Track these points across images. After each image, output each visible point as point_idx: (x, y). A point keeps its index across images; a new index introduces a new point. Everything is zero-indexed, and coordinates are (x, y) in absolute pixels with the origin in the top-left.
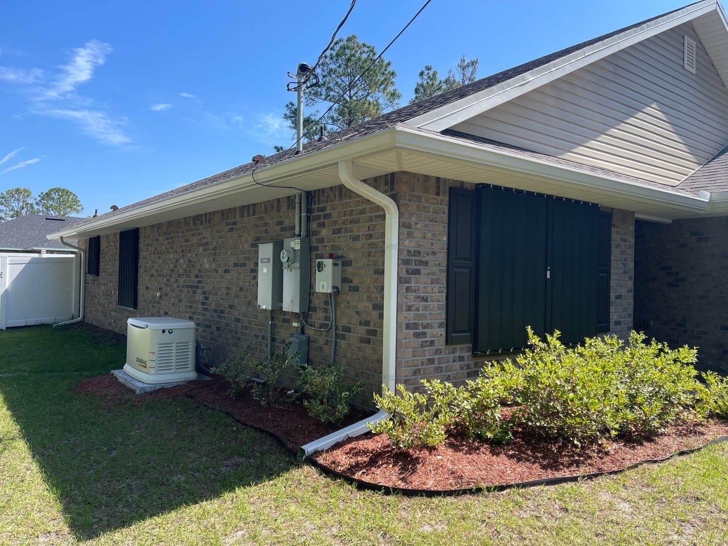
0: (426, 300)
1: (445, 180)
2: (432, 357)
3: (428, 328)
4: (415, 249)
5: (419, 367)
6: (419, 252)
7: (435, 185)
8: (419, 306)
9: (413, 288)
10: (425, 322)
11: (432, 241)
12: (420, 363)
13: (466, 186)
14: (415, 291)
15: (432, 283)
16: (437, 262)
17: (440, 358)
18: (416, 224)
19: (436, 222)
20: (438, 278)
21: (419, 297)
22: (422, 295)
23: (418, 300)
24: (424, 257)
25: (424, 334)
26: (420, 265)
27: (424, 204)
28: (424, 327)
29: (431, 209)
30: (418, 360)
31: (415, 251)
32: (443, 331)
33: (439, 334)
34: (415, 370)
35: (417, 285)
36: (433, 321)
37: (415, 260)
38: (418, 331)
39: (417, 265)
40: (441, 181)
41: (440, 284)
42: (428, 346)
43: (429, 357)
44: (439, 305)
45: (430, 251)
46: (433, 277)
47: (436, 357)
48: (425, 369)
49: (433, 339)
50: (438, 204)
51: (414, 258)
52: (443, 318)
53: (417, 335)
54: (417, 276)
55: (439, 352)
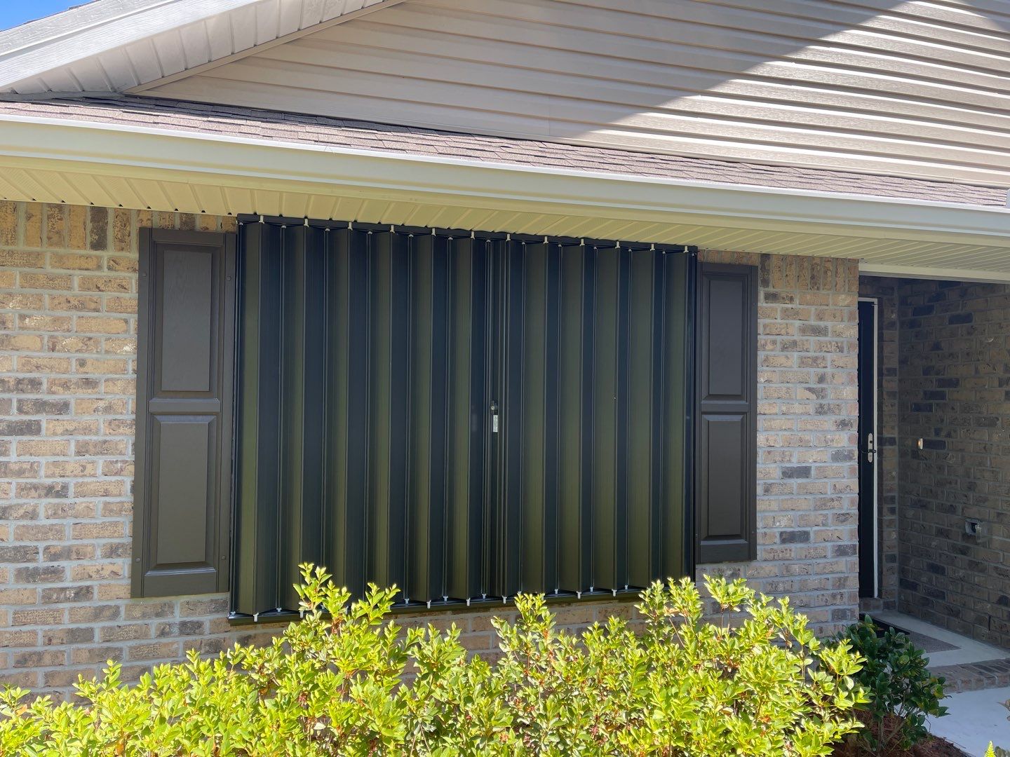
0: (62, 492)
1: (124, 216)
2: (83, 626)
3: (68, 558)
4: (21, 376)
5: (39, 649)
6: (35, 384)
7: (89, 225)
8: (36, 506)
9: (15, 467)
10: (57, 545)
11: (80, 355)
12: (40, 640)
13: (199, 225)
14: (20, 473)
15: (79, 453)
16: (101, 404)
17: (111, 628)
18: (22, 317)
19: (96, 310)
20: (105, 442)
21: (35, 487)
22: (49, 481)
23: (33, 493)
24: (51, 392)
25: (55, 573)
26: (38, 412)
27: (49, 269)
28: (55, 557)
29: (76, 282)
30: (34, 633)
31: (19, 382)
32: (123, 565)
33: (106, 573)
34: (23, 656)
35: (27, 458)
36: (85, 542)
37: (19, 401)
38: (31, 565)
39: (27, 413)
40: (111, 219)
41: (112, 454)
42: (67, 600)
43: (74, 626)
44: (106, 504)
45: (75, 377)
46: (87, 438)
47: (97, 626)
48: (55, 655)
49: (88, 583)
50: (99, 267)
51: (15, 397)
52: (124, 531)
53: (30, 576)
54: (25, 438)
55: (107, 613)
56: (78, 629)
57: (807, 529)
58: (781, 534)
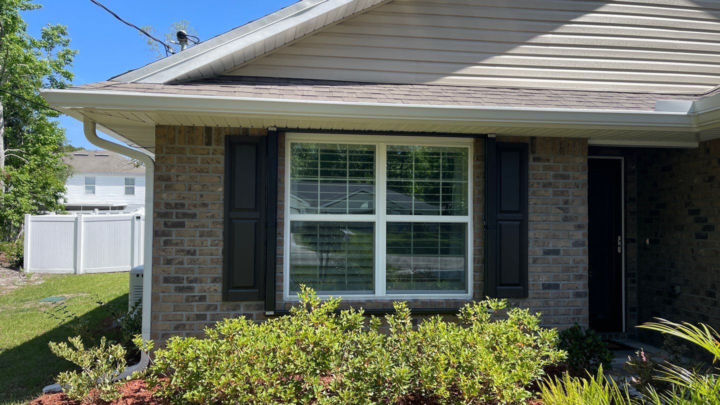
0: (194, 253)
1: (219, 129)
2: (202, 313)
3: (196, 282)
4: (177, 202)
5: (183, 322)
6: (183, 205)
7: (205, 135)
8: (183, 259)
9: (175, 242)
10: (192, 276)
11: (201, 193)
12: (185, 318)
13: (250, 133)
14: (177, 244)
15: (201, 236)
16: (210, 214)
17: (214, 315)
18: (178, 176)
19: (207, 172)
20: (211, 231)
21: (183, 251)
22: (188, 248)
23: (182, 253)
24: (189, 209)
25: (191, 289)
26: (184, 218)
27: (188, 155)
28: (191, 282)
29: (199, 160)
30: (182, 315)
31: (176, 204)
32: (219, 286)
33: (212, 290)
34: (177, 325)
35: (180, 238)
36: (204, 275)
37: (176, 213)
38: (181, 285)
39: (179, 218)
40: (213, 132)
41: (214, 237)
42: (196, 301)
43: (198, 313)
44: (212, 259)
45: (198, 203)
46: (204, 229)
47: (208, 313)
48: (191, 325)
49: (204, 294)
50: (209, 154)
51: (175, 211)
52: (219, 271)
53: (180, 290)
54: (179, 229)
55: (212, 308)
56: (200, 314)
57: (558, 282)
58: (543, 284)
